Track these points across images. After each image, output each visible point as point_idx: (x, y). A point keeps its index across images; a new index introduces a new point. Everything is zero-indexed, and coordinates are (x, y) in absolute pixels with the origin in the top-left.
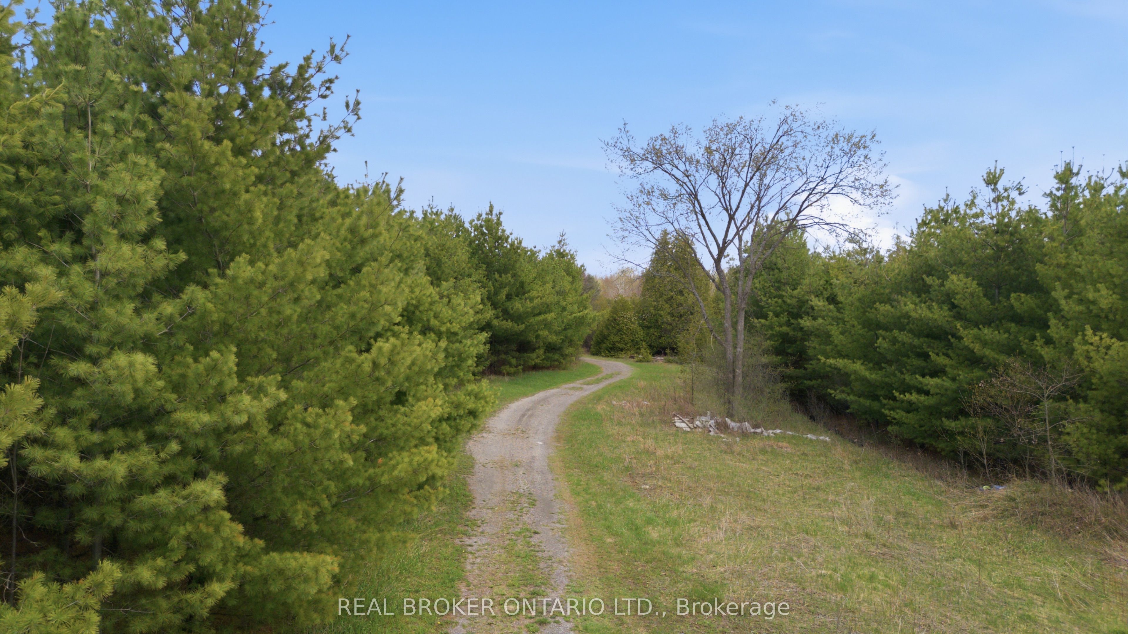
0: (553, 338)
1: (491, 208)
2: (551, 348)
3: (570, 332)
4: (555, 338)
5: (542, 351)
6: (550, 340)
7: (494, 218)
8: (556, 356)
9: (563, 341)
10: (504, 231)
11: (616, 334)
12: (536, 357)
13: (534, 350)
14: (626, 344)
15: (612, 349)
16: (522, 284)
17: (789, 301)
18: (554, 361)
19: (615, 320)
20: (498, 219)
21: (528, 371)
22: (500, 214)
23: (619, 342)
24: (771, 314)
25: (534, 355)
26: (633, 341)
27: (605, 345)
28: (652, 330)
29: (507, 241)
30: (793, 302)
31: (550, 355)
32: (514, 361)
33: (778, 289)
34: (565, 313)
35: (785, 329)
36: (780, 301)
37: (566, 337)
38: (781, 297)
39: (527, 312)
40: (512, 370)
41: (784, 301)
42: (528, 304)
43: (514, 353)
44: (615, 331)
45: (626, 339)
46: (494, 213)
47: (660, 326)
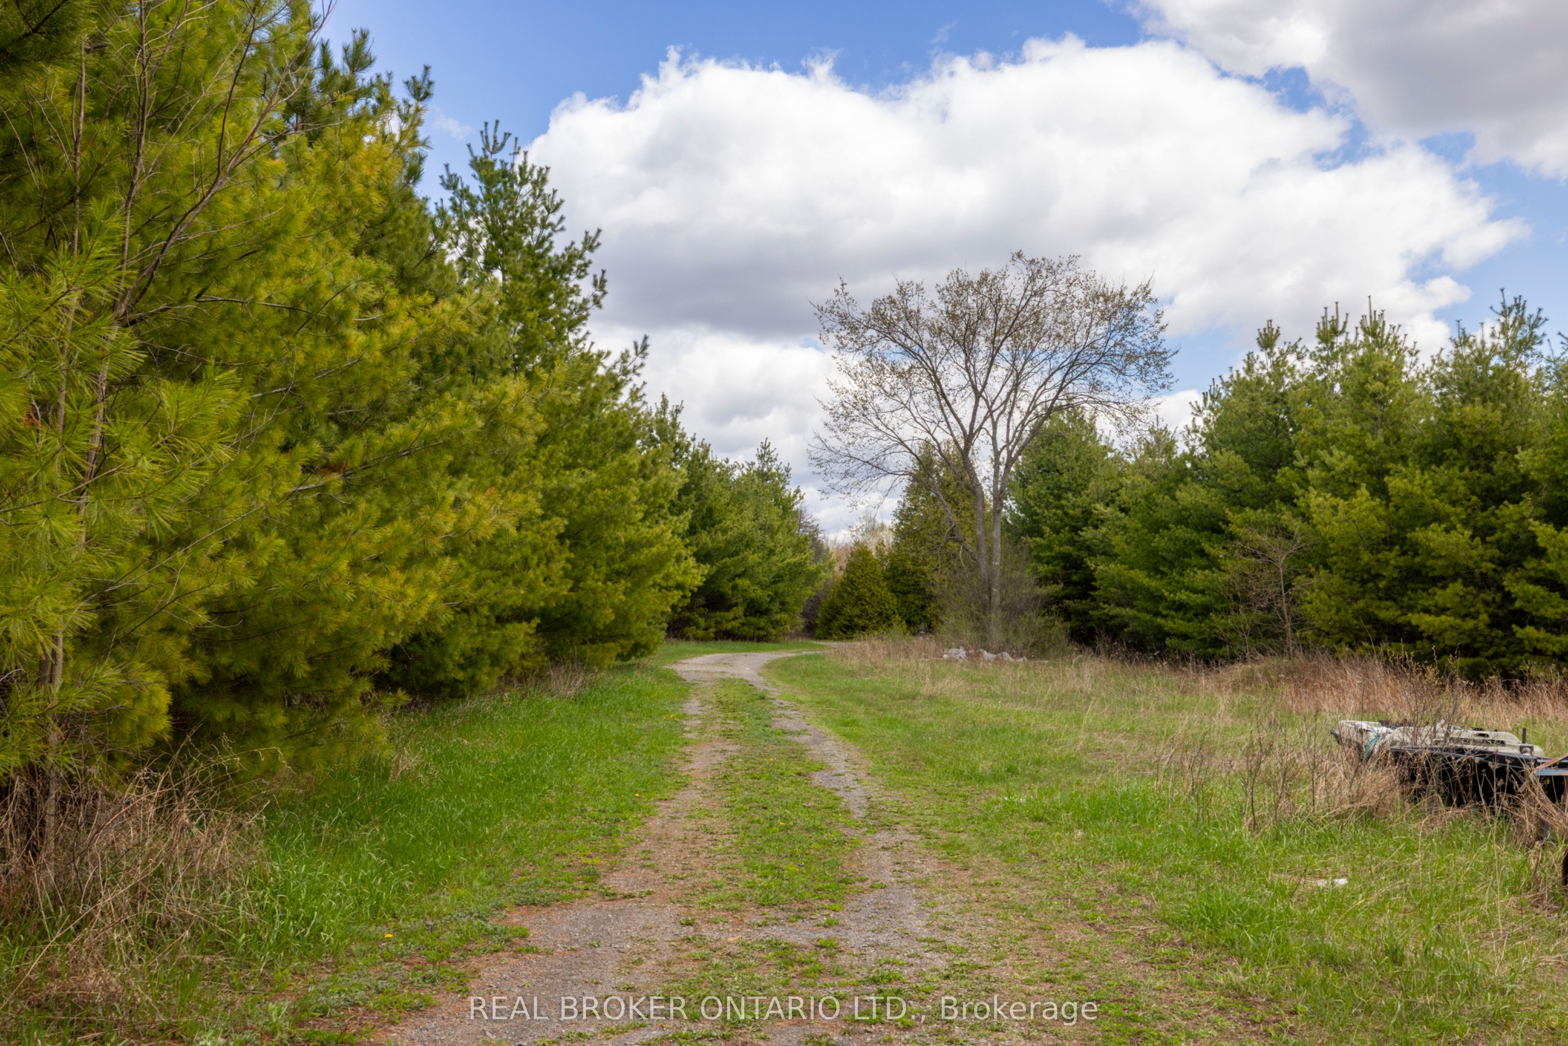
0: (756, 593)
1: (665, 403)
2: (754, 609)
3: (781, 587)
4: (759, 592)
5: (739, 611)
6: (753, 595)
7: (669, 419)
8: (762, 622)
9: (772, 600)
10: (683, 436)
11: (855, 605)
12: (733, 618)
13: (729, 608)
14: (870, 619)
15: (848, 627)
16: (710, 510)
17: (1071, 512)
18: (759, 629)
19: (852, 582)
20: (675, 419)
21: (722, 639)
22: (678, 411)
23: (860, 617)
24: (1048, 530)
25: (730, 615)
26: (880, 614)
27: (837, 624)
28: (910, 597)
29: (687, 451)
30: (1077, 512)
31: (753, 619)
32: (702, 621)
33: (1059, 498)
34: (774, 558)
35: (1067, 549)
36: (1059, 512)
37: (776, 593)
38: (1061, 507)
39: (719, 549)
40: (701, 633)
41: (1066, 513)
42: (720, 537)
43: (702, 610)
44: (852, 600)
45: (870, 611)
46: (670, 409)
47: (923, 590)
